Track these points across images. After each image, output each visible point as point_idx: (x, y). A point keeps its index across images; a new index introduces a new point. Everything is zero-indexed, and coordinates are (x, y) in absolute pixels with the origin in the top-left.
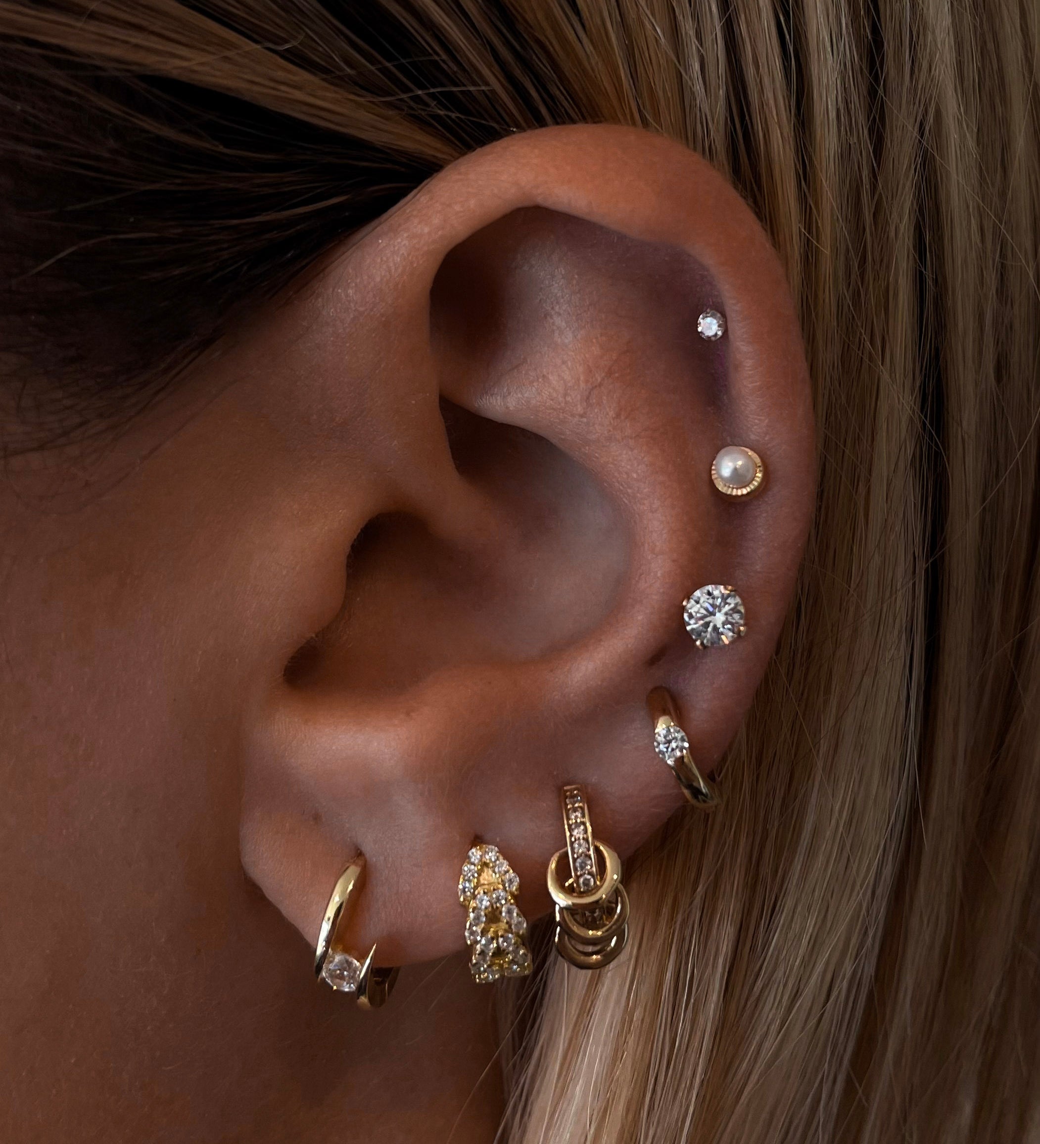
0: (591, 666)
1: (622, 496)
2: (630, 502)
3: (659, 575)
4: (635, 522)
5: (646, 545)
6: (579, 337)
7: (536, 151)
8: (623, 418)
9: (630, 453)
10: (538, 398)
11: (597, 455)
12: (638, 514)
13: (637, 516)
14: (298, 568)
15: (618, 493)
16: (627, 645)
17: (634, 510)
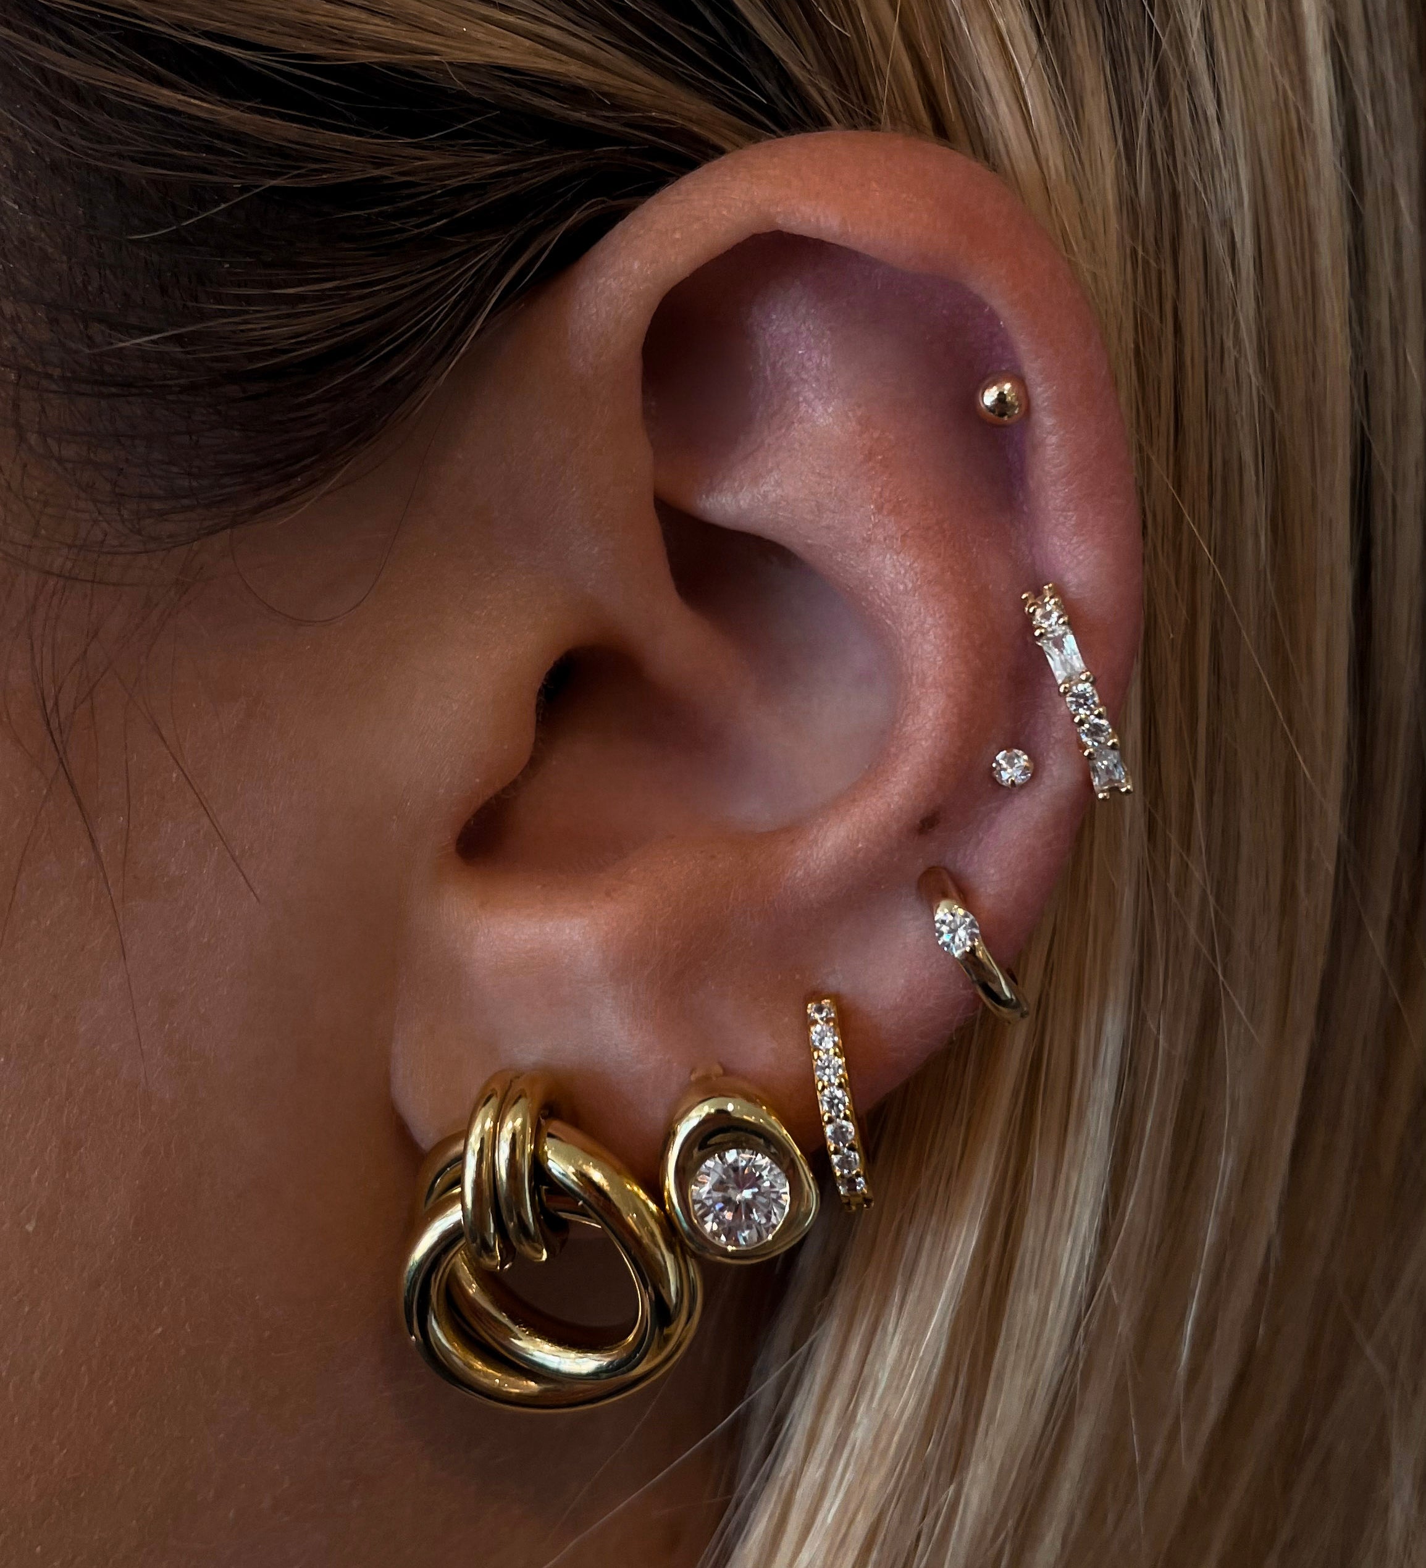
0: (842, 833)
1: (884, 616)
2: (894, 623)
3: (930, 714)
4: (901, 649)
5: (914, 677)
6: (830, 410)
7: (776, 160)
8: (885, 512)
9: (895, 557)
10: (779, 491)
11: (852, 562)
12: (905, 638)
13: (903, 640)
14: (472, 703)
15: (879, 614)
16: (889, 805)
17: (900, 633)
